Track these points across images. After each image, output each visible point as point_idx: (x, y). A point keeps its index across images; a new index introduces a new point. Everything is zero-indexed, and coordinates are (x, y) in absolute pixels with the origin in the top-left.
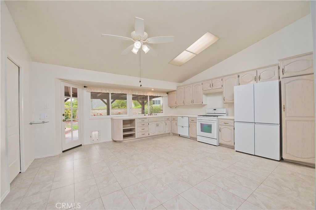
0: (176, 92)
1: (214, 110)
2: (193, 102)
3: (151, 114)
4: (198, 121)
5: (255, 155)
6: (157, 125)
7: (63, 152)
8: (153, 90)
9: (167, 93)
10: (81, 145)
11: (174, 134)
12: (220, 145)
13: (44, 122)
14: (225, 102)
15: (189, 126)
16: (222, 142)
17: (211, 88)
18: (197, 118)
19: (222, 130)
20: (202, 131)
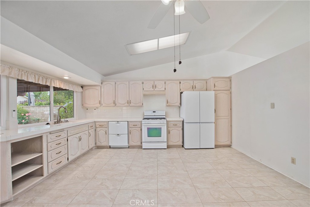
1: (153, 112)
2: (129, 102)
4: (144, 125)
5: (200, 149)
6: (80, 139)
8: (67, 78)
9: (82, 87)
11: (99, 148)
12: (169, 147)
14: (167, 105)
16: (171, 143)
17: (153, 90)
18: (143, 122)
19: (171, 132)
20: (148, 136)
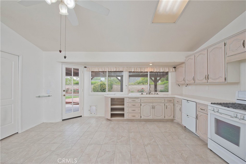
0: (184, 64)
2: (207, 77)
3: (150, 93)
6: (153, 108)
7: (63, 120)
8: (151, 65)
9: (175, 67)
10: (81, 116)
13: (49, 96)
15: (197, 118)
18: (209, 108)
